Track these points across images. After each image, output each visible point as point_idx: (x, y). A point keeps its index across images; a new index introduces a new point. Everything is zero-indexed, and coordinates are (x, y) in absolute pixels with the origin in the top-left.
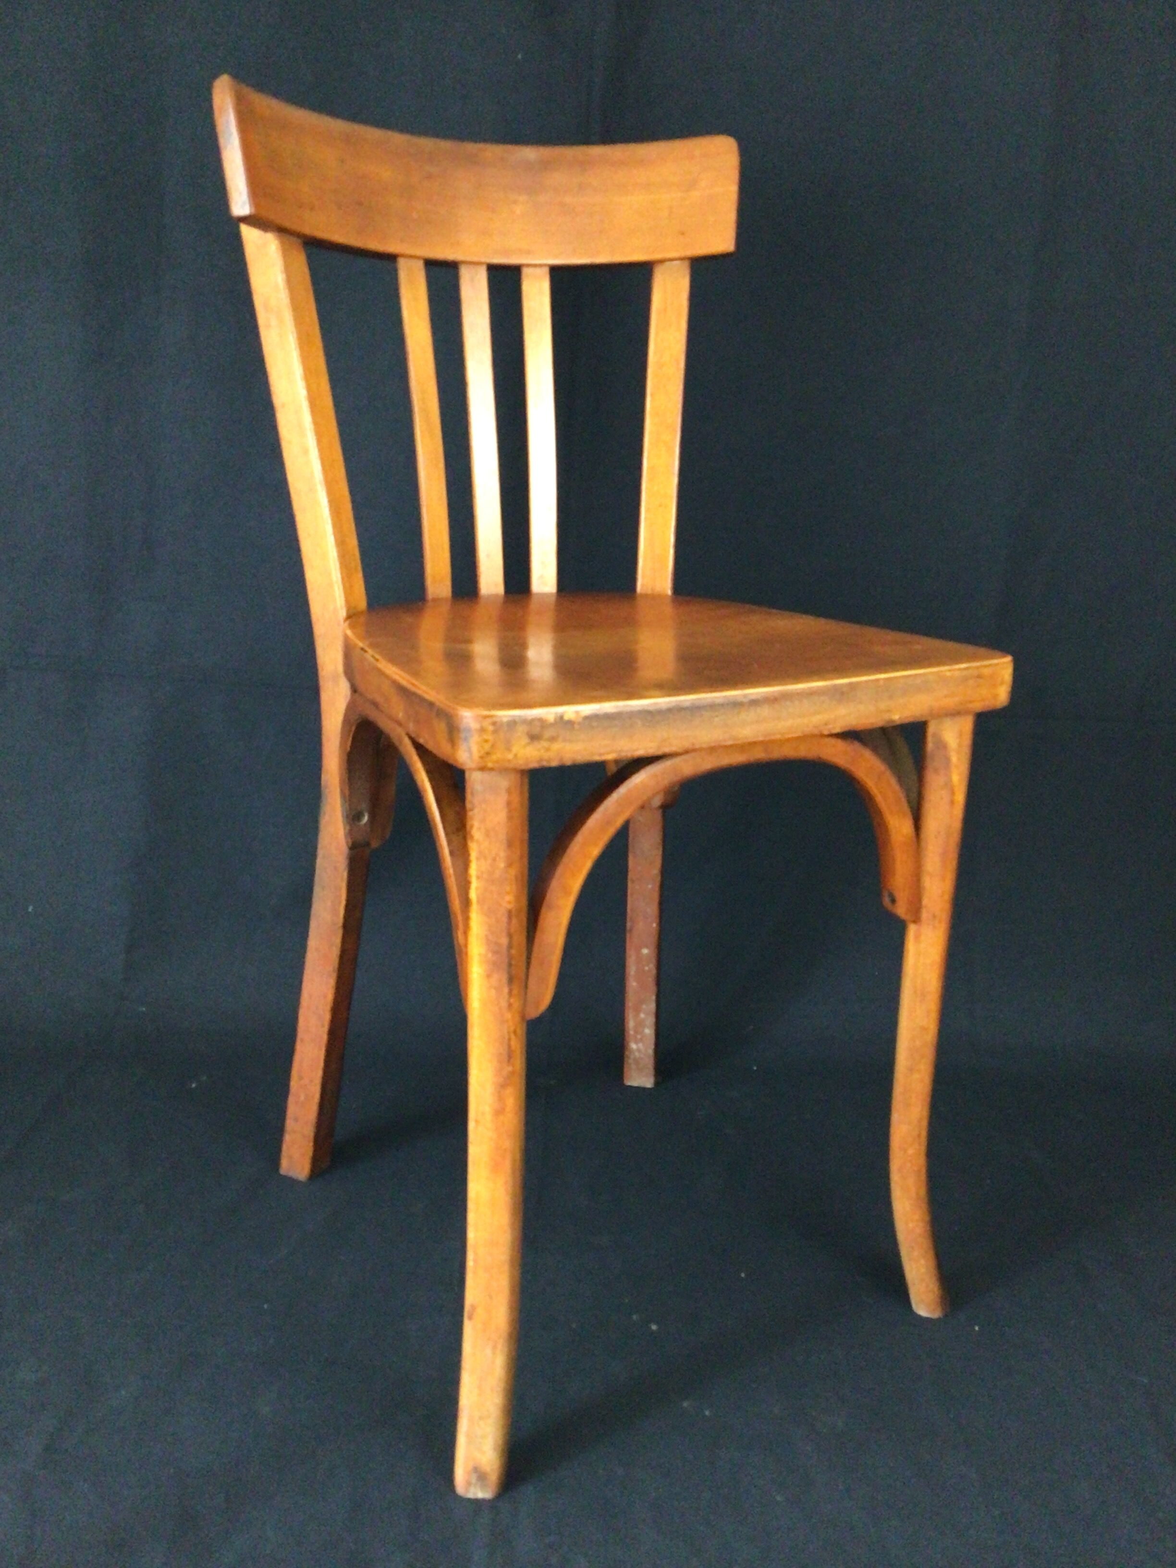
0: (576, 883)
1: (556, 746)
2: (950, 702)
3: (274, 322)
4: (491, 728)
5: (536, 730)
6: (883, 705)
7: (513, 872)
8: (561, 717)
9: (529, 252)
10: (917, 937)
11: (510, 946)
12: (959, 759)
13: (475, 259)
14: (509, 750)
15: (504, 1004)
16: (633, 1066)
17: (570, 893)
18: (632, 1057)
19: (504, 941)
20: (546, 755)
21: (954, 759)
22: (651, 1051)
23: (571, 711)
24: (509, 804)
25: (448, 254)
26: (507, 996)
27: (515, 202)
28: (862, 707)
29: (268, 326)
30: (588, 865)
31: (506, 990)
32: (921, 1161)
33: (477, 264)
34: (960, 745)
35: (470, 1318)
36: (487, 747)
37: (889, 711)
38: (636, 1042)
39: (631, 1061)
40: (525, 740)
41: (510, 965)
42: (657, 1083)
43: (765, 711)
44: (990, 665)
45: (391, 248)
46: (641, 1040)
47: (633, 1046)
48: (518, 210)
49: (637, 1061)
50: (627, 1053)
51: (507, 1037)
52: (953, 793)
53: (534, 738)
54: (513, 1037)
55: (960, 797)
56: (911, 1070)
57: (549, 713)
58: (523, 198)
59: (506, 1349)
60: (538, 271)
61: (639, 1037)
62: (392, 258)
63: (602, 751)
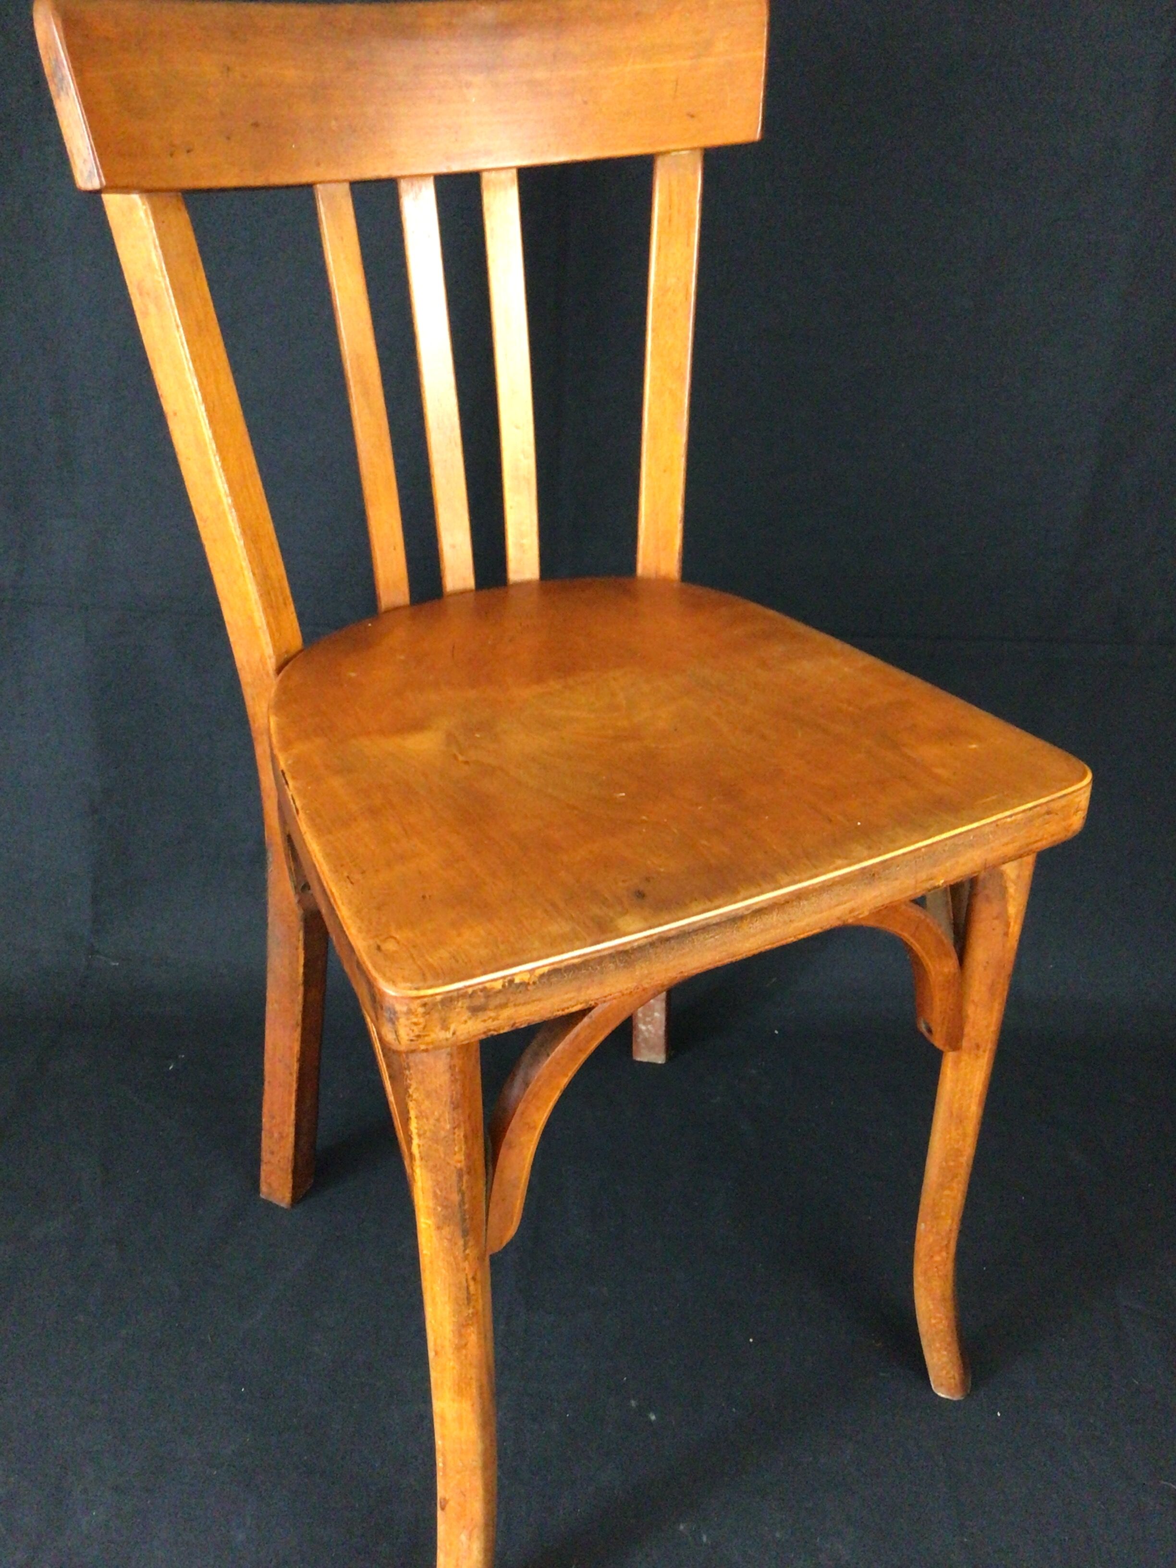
0: (541, 1118)
1: (506, 1013)
2: (1010, 850)
3: (152, 309)
4: (421, 1010)
5: (480, 1001)
6: (923, 875)
7: (460, 1133)
8: (511, 982)
9: (488, 153)
10: (957, 1063)
11: (462, 1203)
12: (1016, 890)
13: (420, 171)
14: (446, 1028)
15: (459, 1253)
16: (643, 1045)
17: (535, 1128)
18: (641, 1037)
19: (456, 1197)
20: (492, 1025)
21: (1011, 890)
22: (662, 1031)
23: (520, 971)
24: (452, 1067)
25: (381, 171)
26: (462, 1248)
27: (469, 85)
28: (897, 884)
29: (146, 314)
30: (557, 1095)
31: (461, 1242)
32: (949, 1267)
33: (423, 176)
34: (1018, 877)
35: (443, 1509)
36: (417, 1030)
37: (932, 879)
38: (645, 1023)
39: (639, 1040)
40: (466, 1014)
41: (464, 1220)
42: (669, 1058)
43: (774, 918)
44: (1065, 795)
45: (304, 177)
46: (650, 1023)
47: (642, 1027)
48: (473, 95)
49: (646, 1040)
50: (635, 1033)
51: (464, 1284)
52: (1008, 925)
53: (475, 1010)
54: (472, 1283)
55: (1015, 929)
56: (942, 1187)
57: (493, 979)
58: (478, 79)
59: (482, 1537)
60: (503, 175)
61: (648, 1019)
62: (308, 189)
63: (565, 1005)
